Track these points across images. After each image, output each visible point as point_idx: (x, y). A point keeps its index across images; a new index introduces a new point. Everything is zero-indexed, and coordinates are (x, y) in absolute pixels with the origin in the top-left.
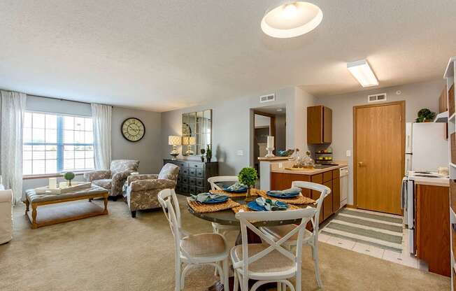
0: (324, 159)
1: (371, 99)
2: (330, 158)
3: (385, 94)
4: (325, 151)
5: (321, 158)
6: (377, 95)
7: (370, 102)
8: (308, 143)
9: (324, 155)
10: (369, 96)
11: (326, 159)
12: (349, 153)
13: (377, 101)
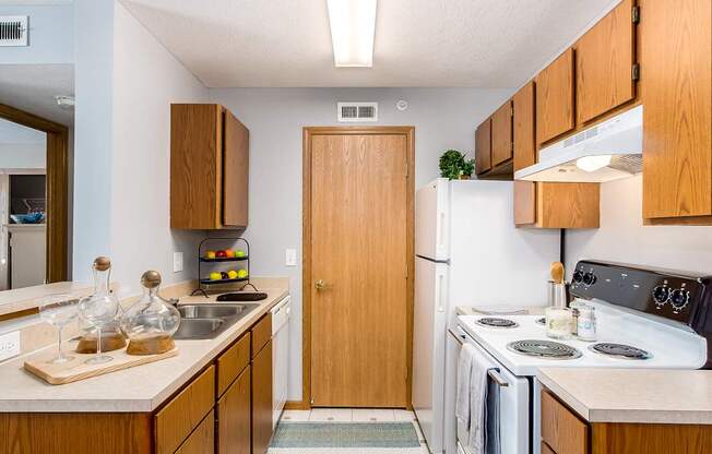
0: (225, 278)
1: (346, 112)
2: (242, 274)
3: (375, 105)
4: (230, 253)
5: (216, 276)
6: (358, 105)
7: (341, 121)
8: (176, 225)
9: (224, 266)
10: (341, 105)
11: (233, 275)
12: (293, 257)
13: (357, 121)
